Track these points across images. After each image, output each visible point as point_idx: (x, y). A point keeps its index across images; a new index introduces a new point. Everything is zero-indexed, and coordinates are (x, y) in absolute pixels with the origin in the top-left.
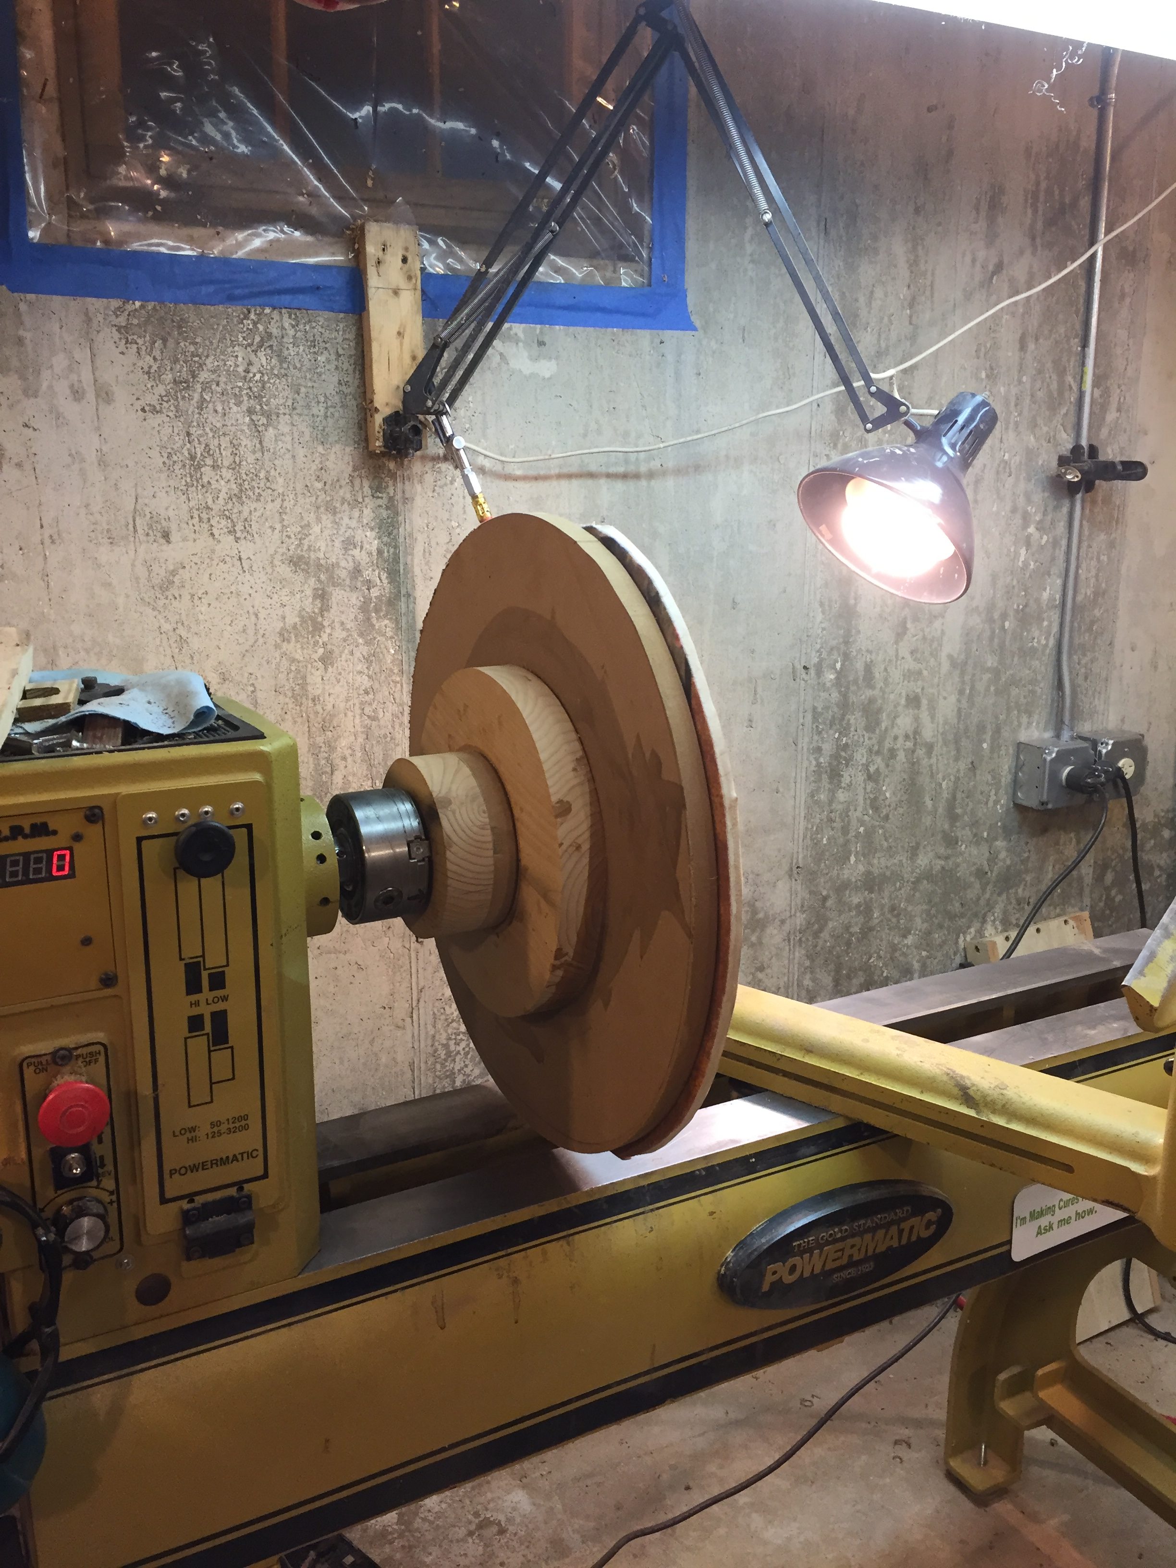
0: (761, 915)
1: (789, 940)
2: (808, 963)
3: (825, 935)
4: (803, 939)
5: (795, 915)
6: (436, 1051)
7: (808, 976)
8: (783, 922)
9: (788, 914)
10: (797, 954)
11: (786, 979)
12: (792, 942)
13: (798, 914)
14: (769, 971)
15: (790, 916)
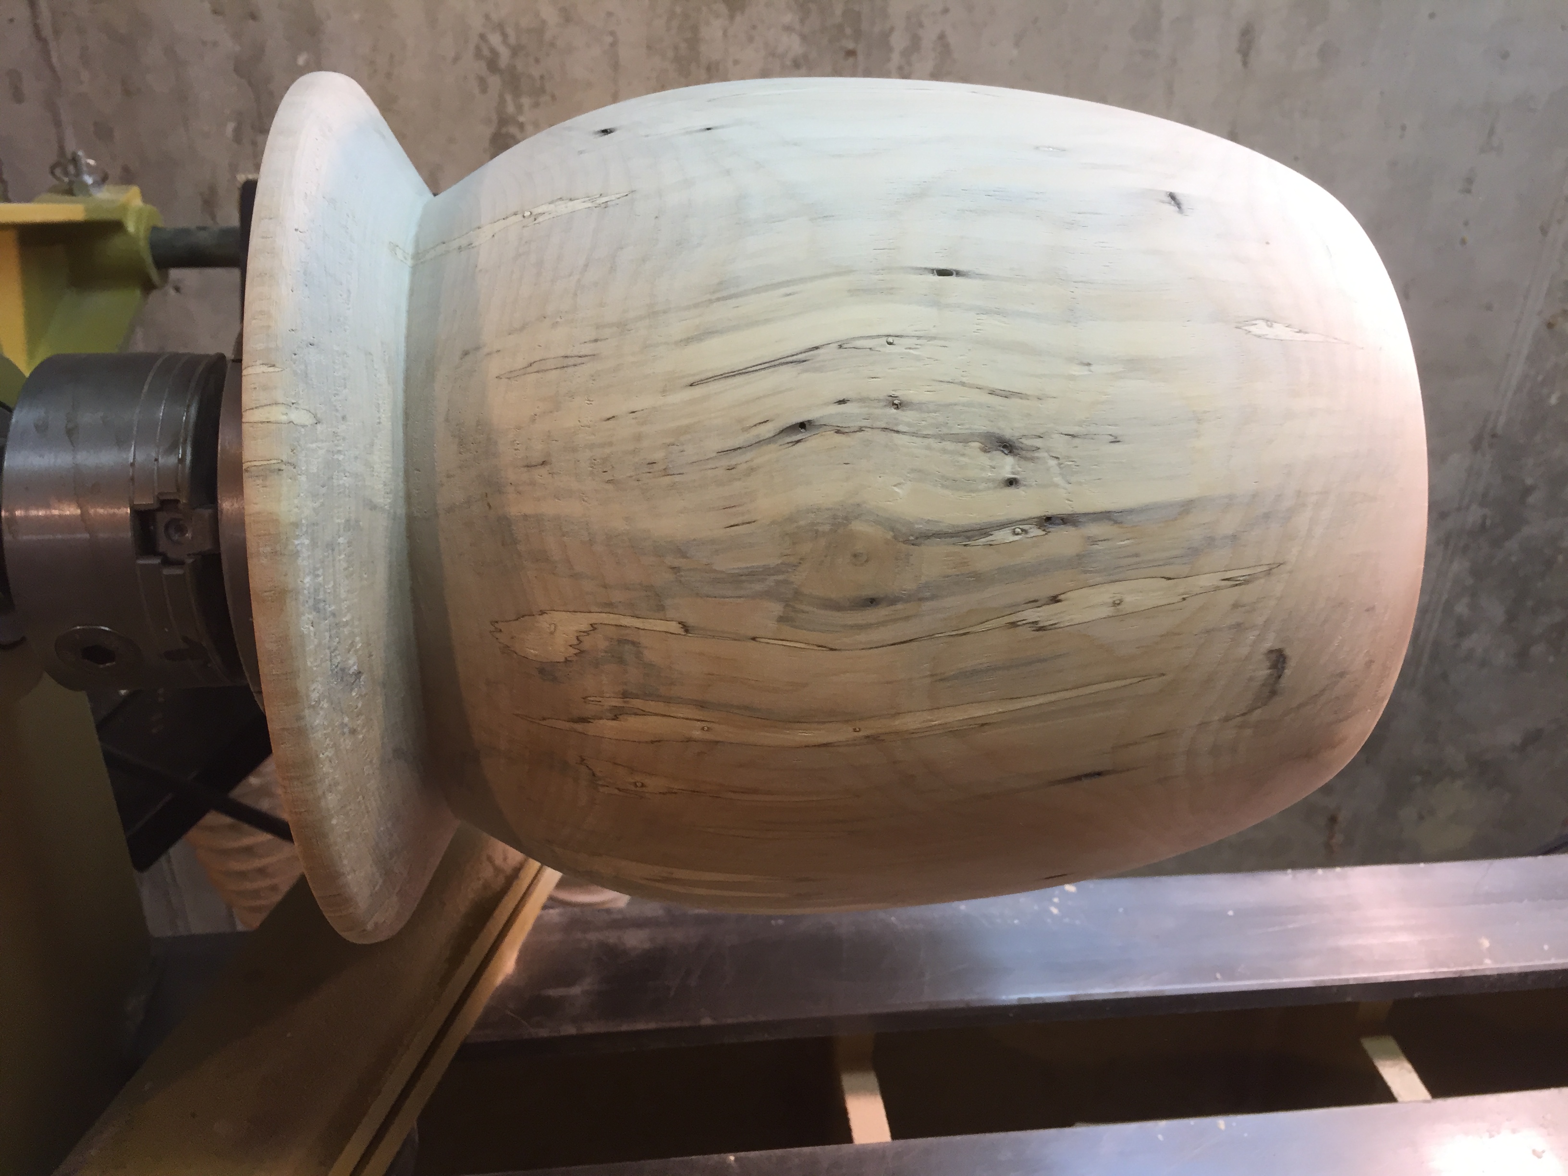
2: (1470, 581)
3: (1512, 545)
4: (1473, 546)
5: (1467, 507)
7: (1465, 600)
13: (1474, 507)
15: (1459, 509)
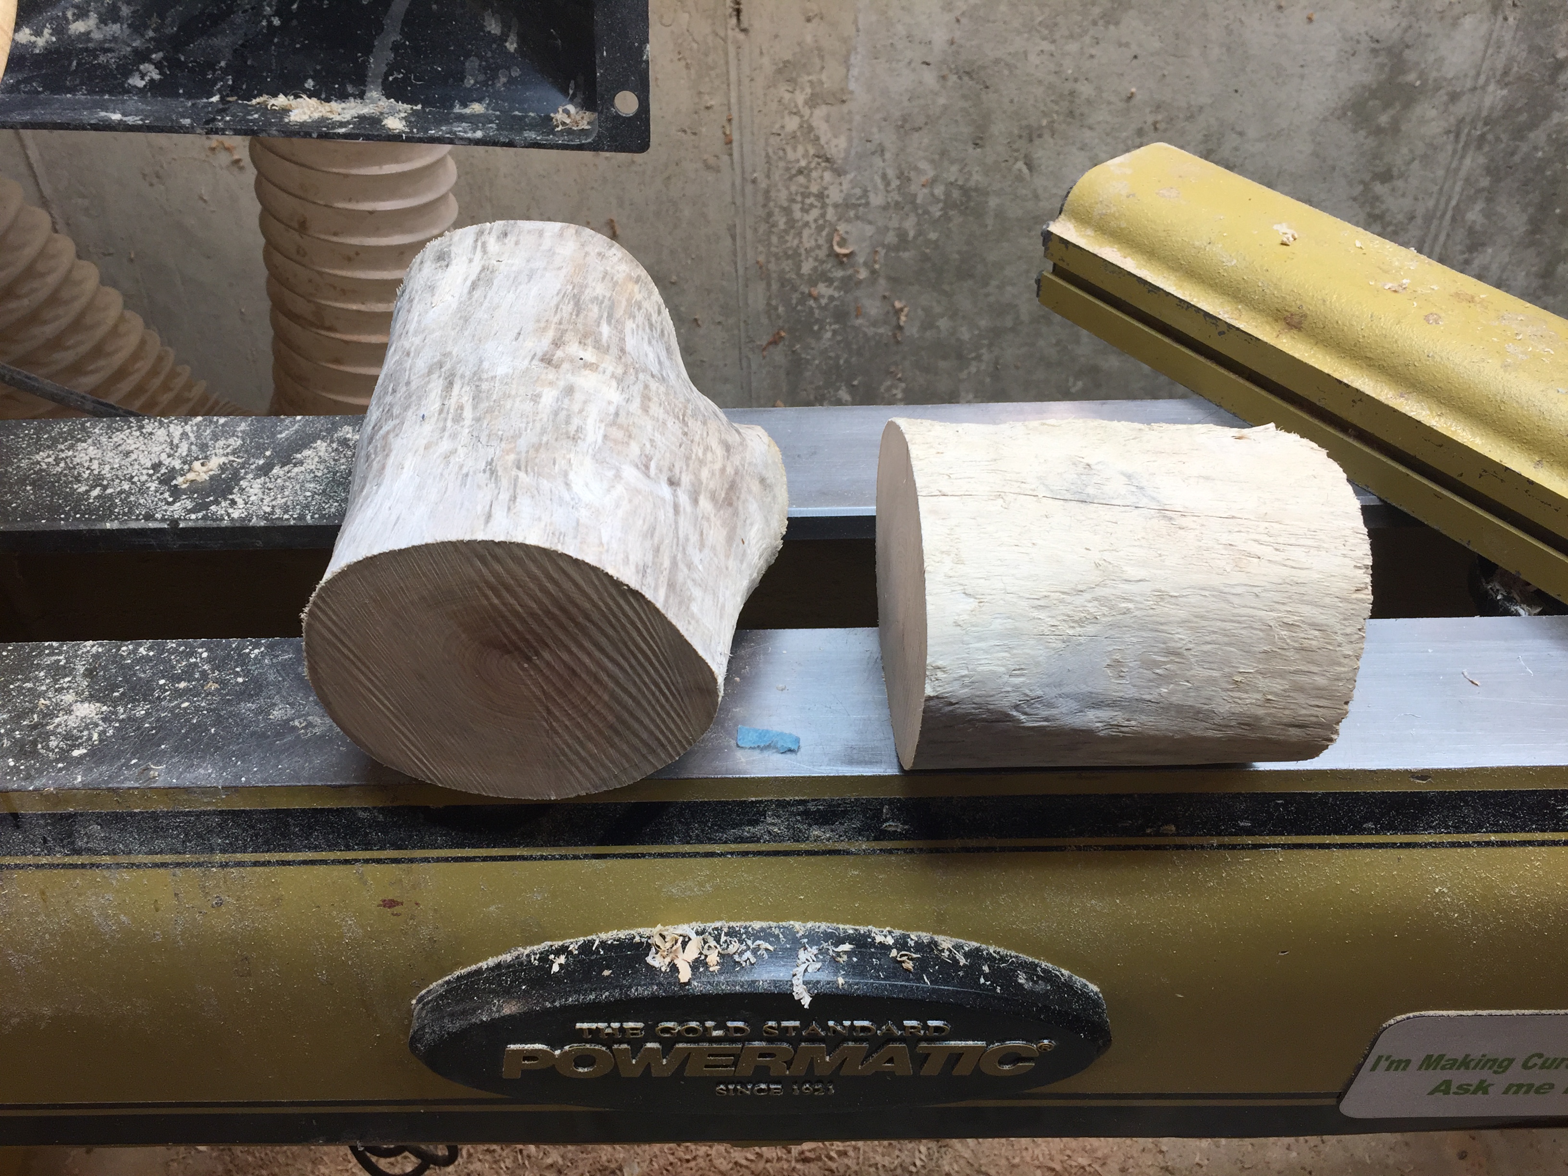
0: (1411, 77)
1: (1457, 136)
2: (1485, 182)
3: (1538, 136)
4: (1490, 137)
5: (1484, 88)
6: (770, 214)
7: (1479, 206)
8: (1454, 97)
9: (1469, 84)
10: (1467, 162)
11: (1431, 203)
12: (1463, 138)
13: (1491, 88)
14: (1400, 183)
15: (1474, 89)
